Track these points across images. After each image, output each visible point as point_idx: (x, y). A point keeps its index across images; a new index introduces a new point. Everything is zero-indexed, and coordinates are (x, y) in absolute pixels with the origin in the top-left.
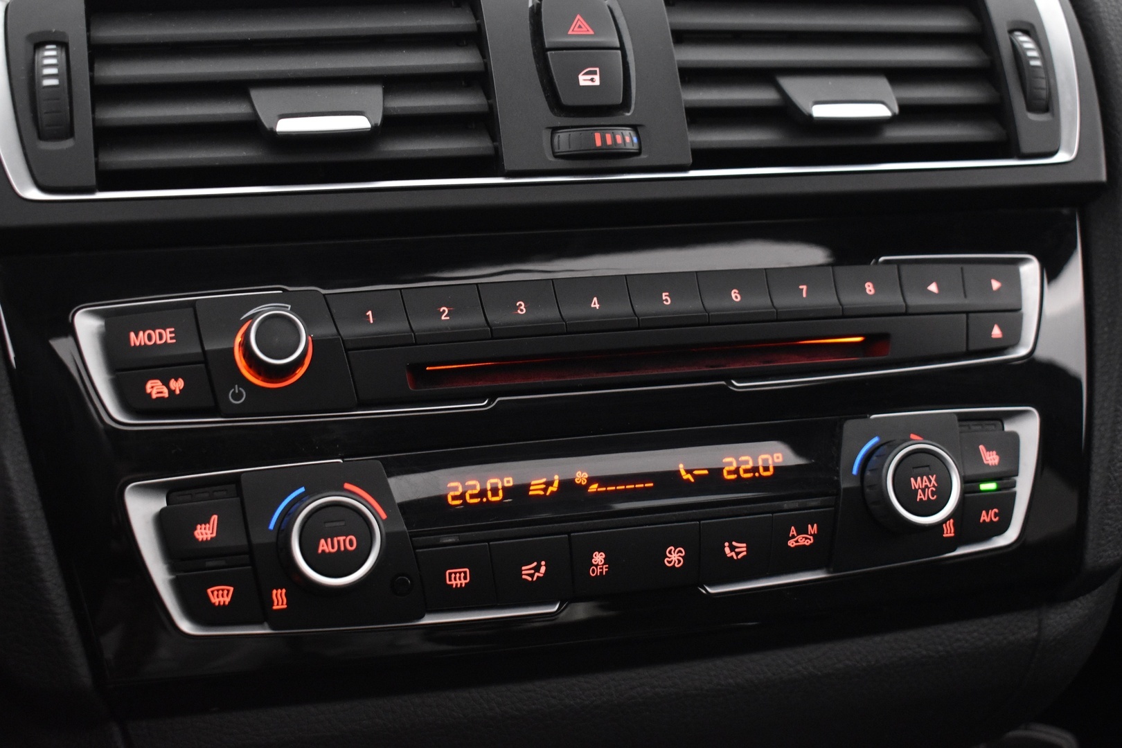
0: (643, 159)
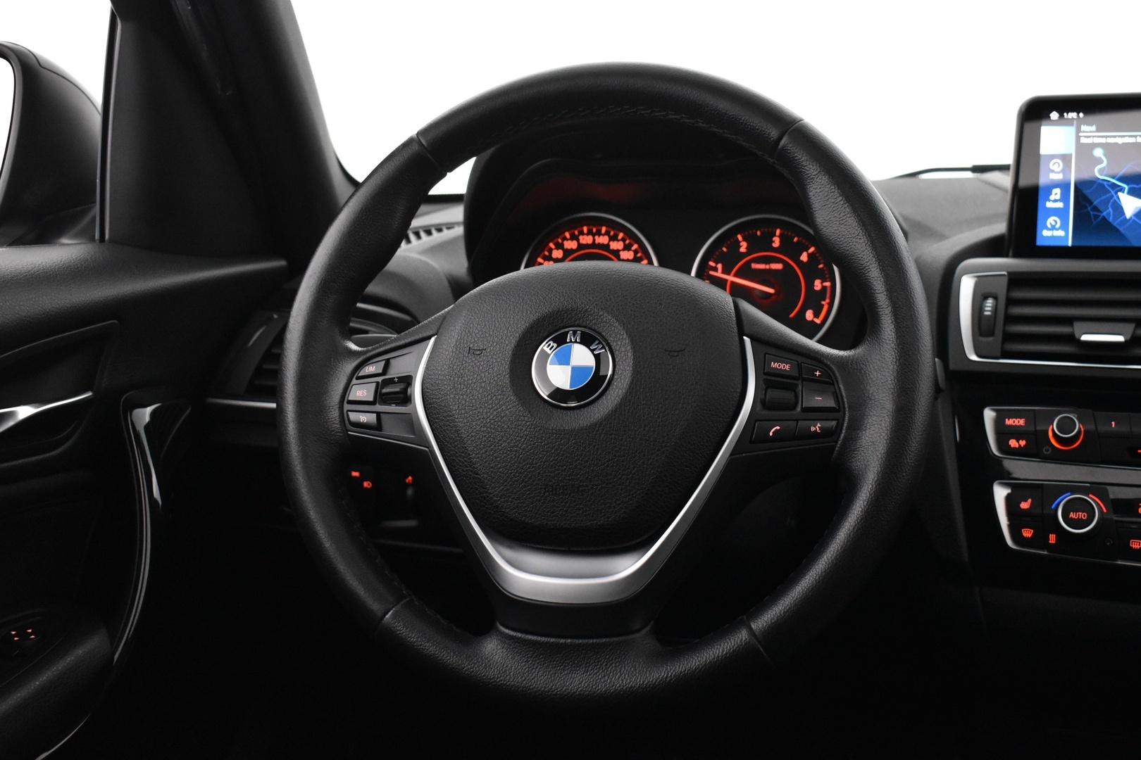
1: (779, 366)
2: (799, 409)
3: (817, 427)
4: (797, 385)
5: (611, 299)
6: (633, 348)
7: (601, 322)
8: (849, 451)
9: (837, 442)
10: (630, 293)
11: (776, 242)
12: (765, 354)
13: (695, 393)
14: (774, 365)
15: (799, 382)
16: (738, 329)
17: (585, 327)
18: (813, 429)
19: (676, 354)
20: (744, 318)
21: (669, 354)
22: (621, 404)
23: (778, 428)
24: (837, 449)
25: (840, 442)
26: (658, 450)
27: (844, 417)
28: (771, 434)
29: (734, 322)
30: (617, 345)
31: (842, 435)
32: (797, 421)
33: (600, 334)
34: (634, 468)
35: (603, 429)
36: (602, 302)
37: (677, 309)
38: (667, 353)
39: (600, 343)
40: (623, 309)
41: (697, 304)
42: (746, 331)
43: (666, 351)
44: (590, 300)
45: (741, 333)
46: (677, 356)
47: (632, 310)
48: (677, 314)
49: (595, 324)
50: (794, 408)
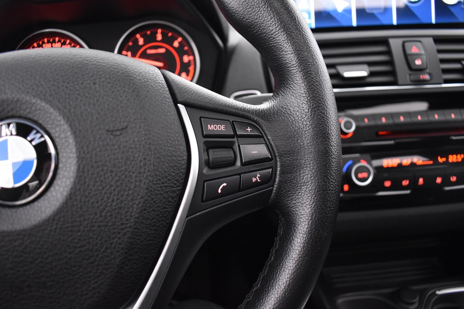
0: (432, 82)
1: (215, 127)
2: (238, 163)
3: (256, 178)
4: (234, 142)
5: (42, 85)
6: (74, 133)
7: (36, 110)
8: (285, 192)
9: (273, 186)
10: (62, 76)
11: (159, 37)
12: (201, 118)
13: (145, 169)
14: (211, 127)
15: (235, 140)
16: (172, 98)
17: (20, 117)
18: (254, 180)
19: (119, 133)
20: (175, 88)
21: (112, 134)
22: (70, 194)
23: (225, 184)
24: (274, 192)
25: (275, 186)
26: (119, 233)
27: (276, 164)
28: (220, 191)
29: (168, 92)
30: (56, 132)
31: (277, 180)
32: (240, 174)
33: (36, 122)
34: (97, 256)
35: (57, 224)
36: (33, 89)
37: (112, 86)
38: (109, 133)
39: (38, 132)
40: (56, 93)
41: (131, 80)
42: (179, 99)
43: (108, 131)
44: (20, 88)
45: (176, 102)
46: (121, 134)
47: (65, 94)
48: (113, 92)
49: (29, 113)
50: (234, 163)
